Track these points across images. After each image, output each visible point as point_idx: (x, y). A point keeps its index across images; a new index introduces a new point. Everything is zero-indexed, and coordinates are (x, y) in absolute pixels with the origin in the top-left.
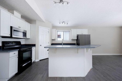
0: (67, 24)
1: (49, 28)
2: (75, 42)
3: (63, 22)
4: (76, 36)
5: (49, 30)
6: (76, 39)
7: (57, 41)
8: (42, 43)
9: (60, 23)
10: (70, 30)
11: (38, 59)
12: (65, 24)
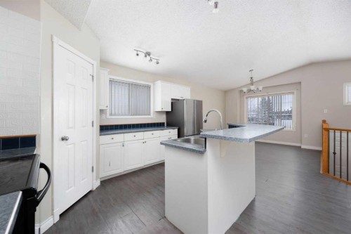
0: (158, 63)
1: (95, 63)
2: (163, 119)
3: (148, 54)
4: (170, 101)
6: (170, 110)
8: (69, 128)
9: (137, 55)
10: (150, 84)
11: (53, 214)
12: (151, 60)
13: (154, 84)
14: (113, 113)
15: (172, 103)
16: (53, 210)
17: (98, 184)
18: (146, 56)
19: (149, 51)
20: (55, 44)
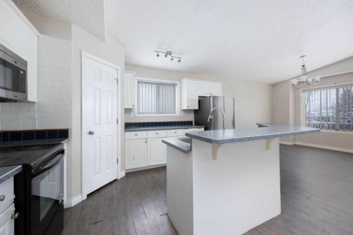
0: (179, 61)
1: (119, 68)
2: (191, 118)
3: (168, 53)
4: (197, 99)
5: (119, 72)
6: (197, 108)
7: (137, 115)
8: (95, 124)
9: (158, 56)
10: (176, 82)
11: (81, 193)
12: (172, 59)
13: (181, 82)
14: (141, 111)
15: (199, 101)
16: (82, 189)
17: (122, 174)
18: (166, 56)
19: (169, 50)
20: (83, 57)
